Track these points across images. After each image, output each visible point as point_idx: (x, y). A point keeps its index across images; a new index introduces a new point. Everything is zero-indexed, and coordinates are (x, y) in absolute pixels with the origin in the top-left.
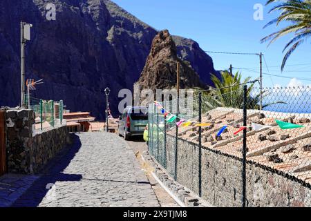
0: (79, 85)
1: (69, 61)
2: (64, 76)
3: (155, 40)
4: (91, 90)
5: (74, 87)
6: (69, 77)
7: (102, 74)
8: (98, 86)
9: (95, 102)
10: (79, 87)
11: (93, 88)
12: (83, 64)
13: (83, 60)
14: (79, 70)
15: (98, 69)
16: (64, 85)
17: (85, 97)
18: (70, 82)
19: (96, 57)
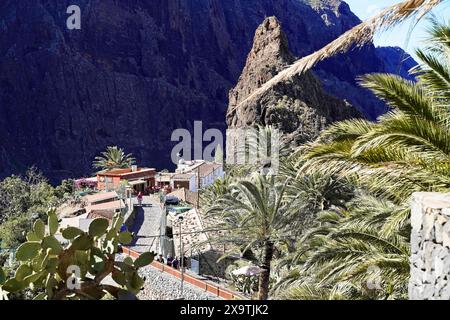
0: (155, 76)
1: (139, 37)
2: (132, 60)
3: (258, 31)
4: (174, 84)
5: (148, 80)
6: (139, 64)
7: (192, 58)
8: (185, 77)
9: (181, 102)
10: (155, 79)
11: (177, 80)
12: (161, 43)
13: (161, 35)
14: (156, 53)
15: (185, 51)
16: (133, 76)
17: (164, 95)
18: (141, 71)
19: (181, 31)
